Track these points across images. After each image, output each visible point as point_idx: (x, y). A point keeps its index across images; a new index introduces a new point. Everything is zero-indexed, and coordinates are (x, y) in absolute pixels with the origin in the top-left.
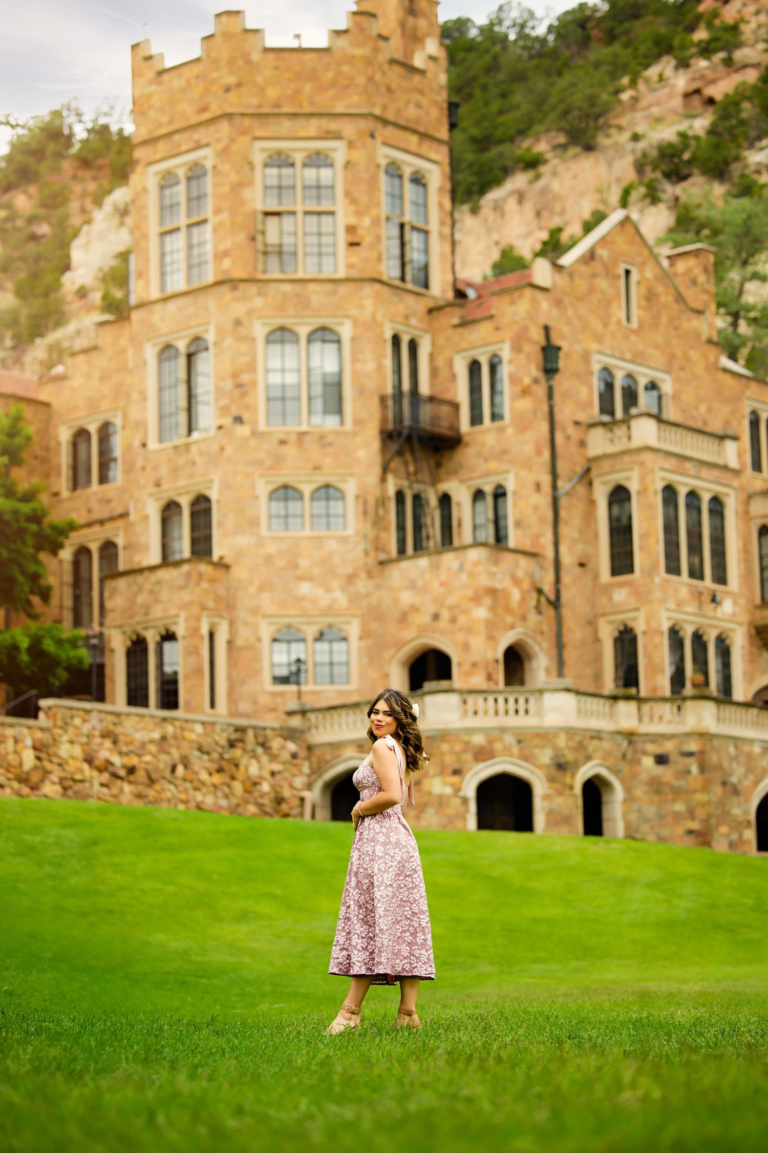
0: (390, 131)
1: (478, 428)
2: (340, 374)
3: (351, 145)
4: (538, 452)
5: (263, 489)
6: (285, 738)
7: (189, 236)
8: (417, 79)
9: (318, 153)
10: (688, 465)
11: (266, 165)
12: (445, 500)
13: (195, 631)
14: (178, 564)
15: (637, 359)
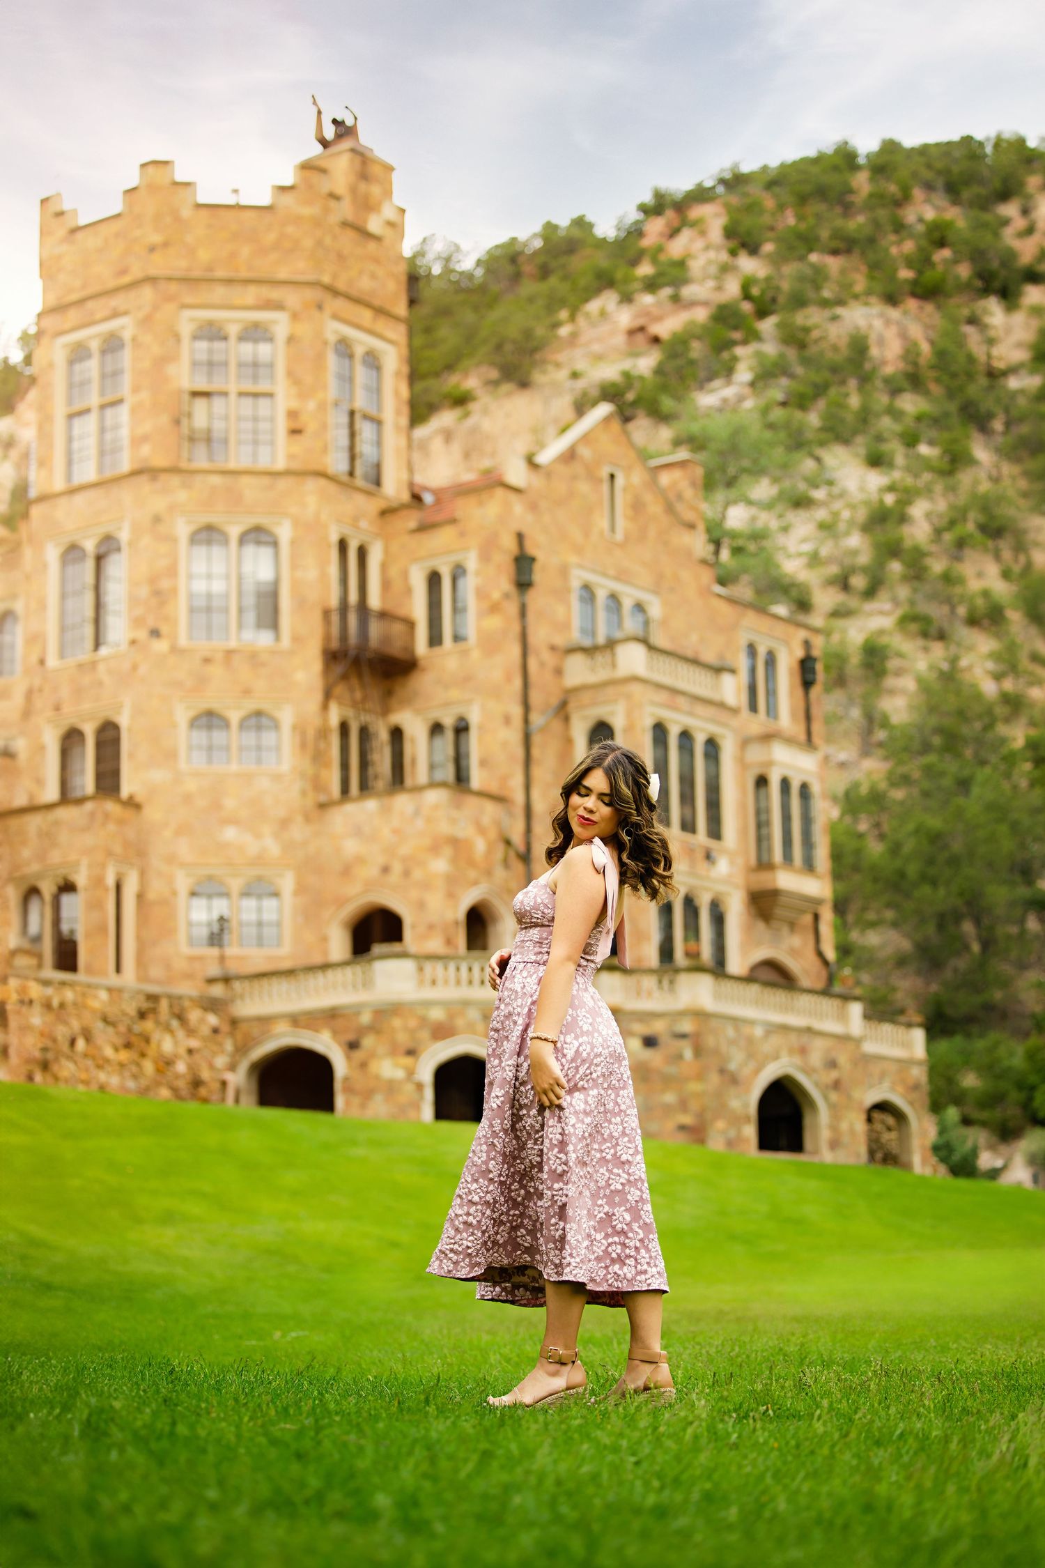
0: (340, 304)
1: (437, 650)
2: (276, 583)
3: (295, 317)
4: (509, 679)
5: (182, 716)
6: (206, 1009)
7: (102, 420)
8: (372, 246)
9: (256, 325)
10: (681, 701)
11: (195, 337)
12: (397, 734)
13: (98, 881)
14: (80, 801)
15: (622, 576)
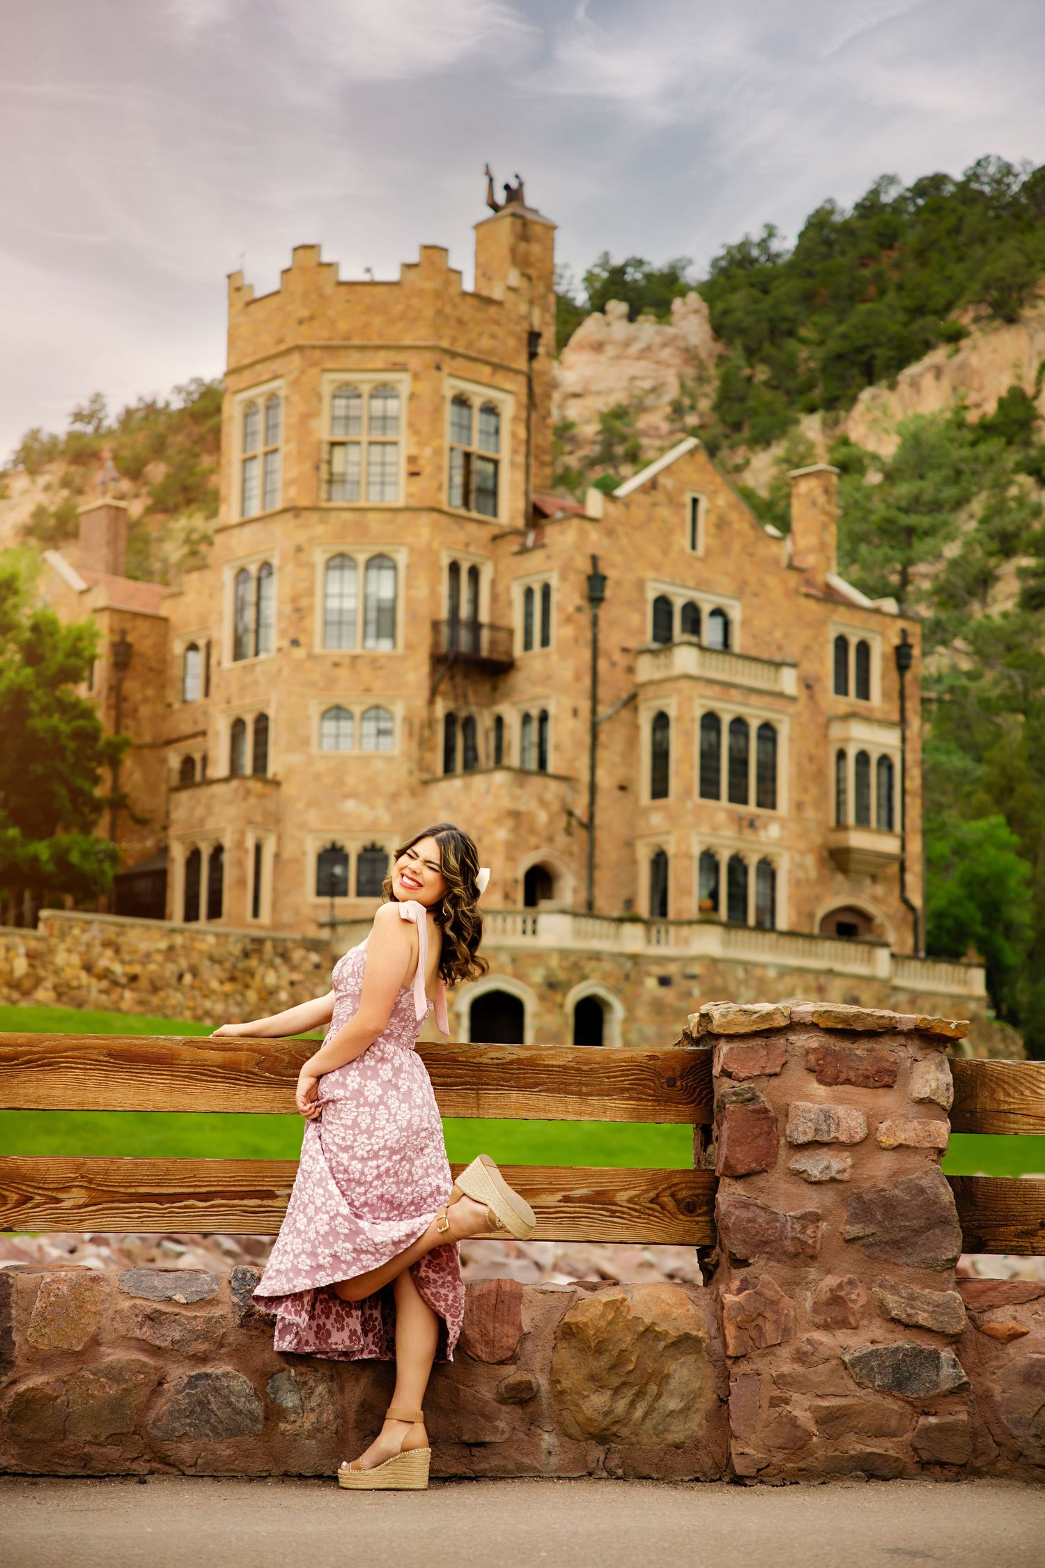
0: (459, 362)
1: (529, 653)
2: (395, 600)
3: (416, 377)
4: (578, 678)
5: (315, 710)
6: (308, 950)
7: (265, 463)
8: (493, 310)
9: (385, 385)
10: (733, 692)
11: (335, 397)
12: (499, 721)
13: (240, 844)
15: (701, 585)
